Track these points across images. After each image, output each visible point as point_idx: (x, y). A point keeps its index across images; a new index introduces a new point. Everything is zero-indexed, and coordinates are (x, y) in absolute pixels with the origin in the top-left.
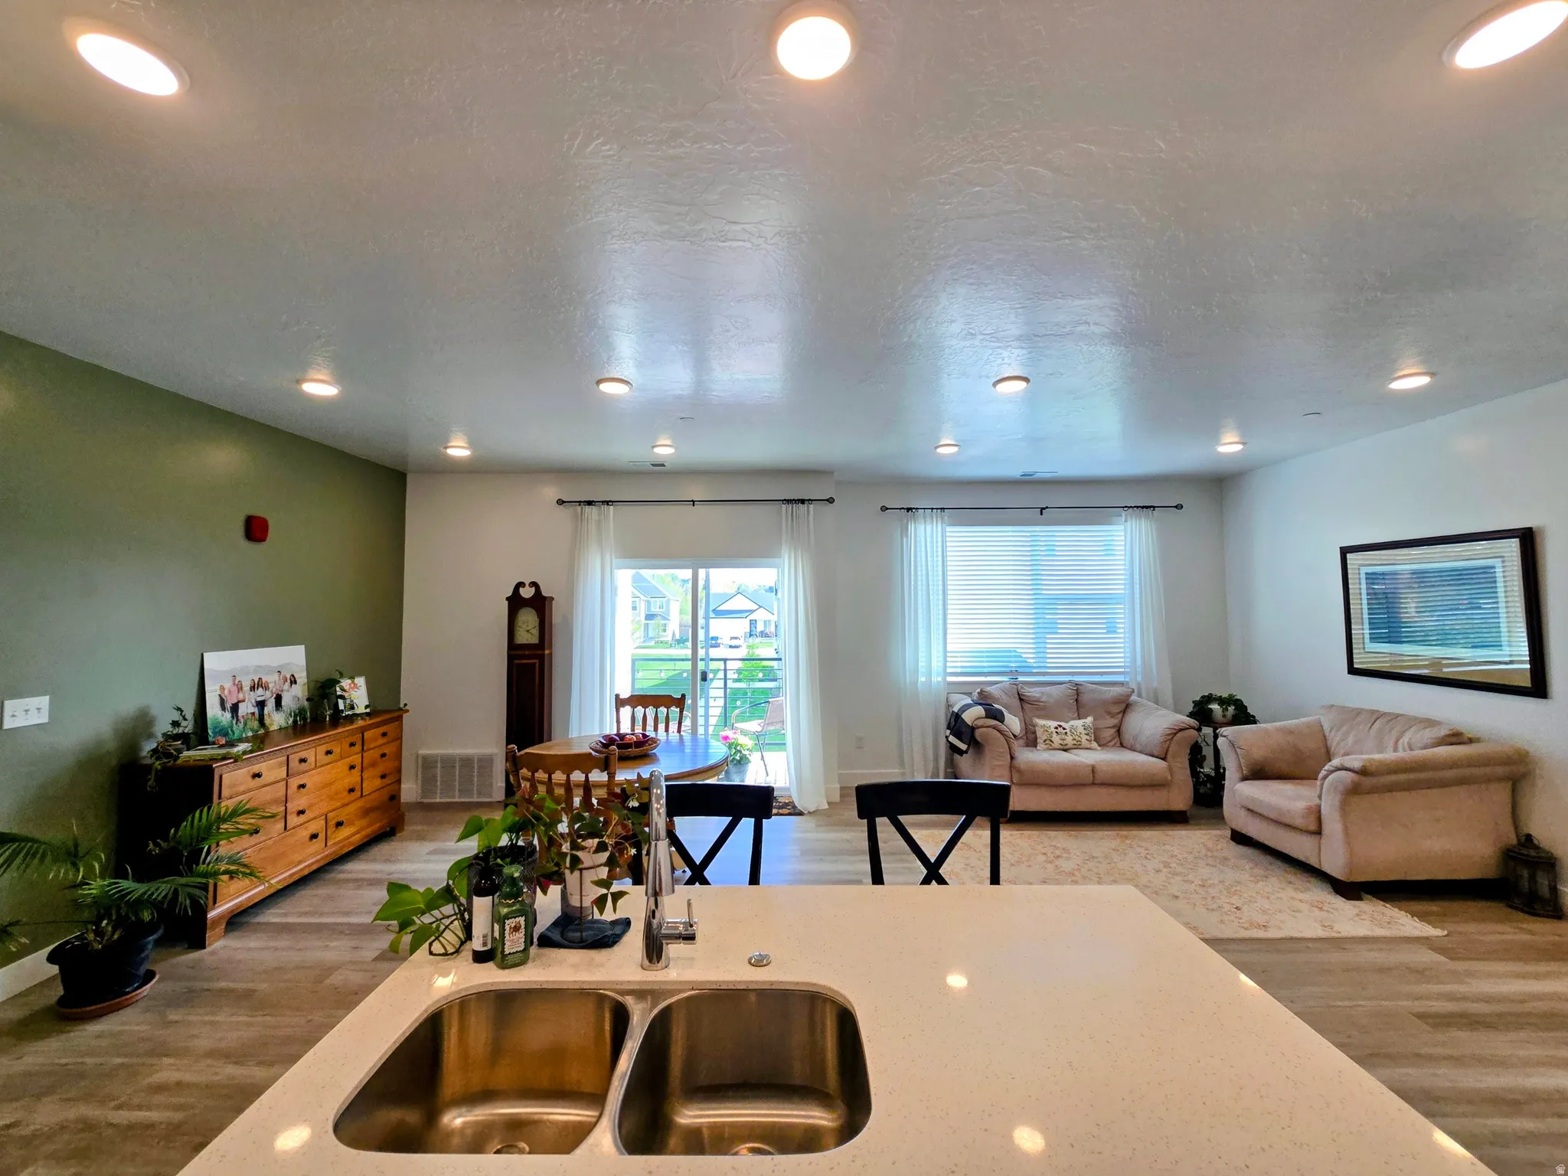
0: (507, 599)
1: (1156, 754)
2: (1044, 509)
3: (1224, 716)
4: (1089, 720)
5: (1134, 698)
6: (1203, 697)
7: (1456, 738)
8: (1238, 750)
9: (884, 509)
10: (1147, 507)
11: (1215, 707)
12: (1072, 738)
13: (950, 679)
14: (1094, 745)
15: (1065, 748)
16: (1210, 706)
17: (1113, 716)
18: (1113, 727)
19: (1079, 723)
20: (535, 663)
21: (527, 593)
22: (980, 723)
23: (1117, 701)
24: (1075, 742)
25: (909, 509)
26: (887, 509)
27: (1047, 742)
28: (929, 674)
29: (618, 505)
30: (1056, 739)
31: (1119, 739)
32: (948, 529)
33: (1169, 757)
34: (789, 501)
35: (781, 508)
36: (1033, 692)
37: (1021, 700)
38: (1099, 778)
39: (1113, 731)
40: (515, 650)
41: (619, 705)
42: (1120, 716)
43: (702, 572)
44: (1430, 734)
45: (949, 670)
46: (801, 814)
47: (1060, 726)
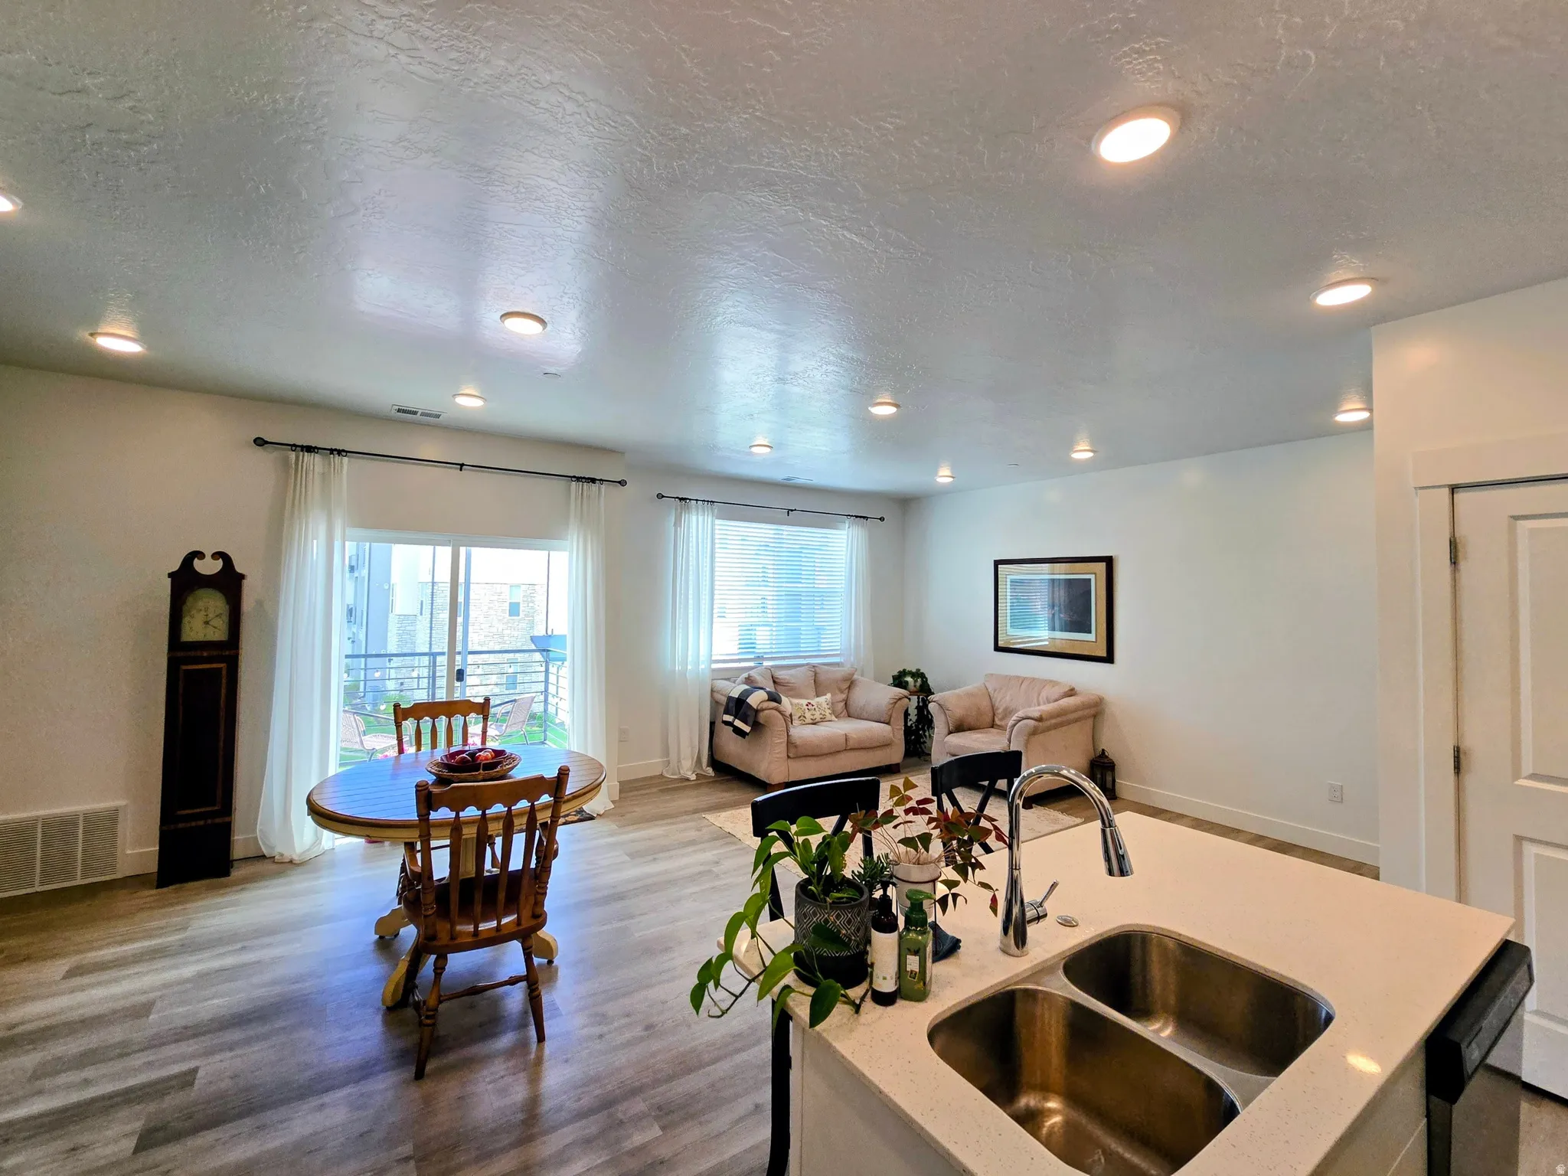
0: (171, 575)
1: (882, 720)
2: (792, 510)
3: (915, 686)
4: (829, 696)
5: (855, 677)
6: (900, 672)
7: (1071, 693)
8: (947, 712)
9: (660, 496)
10: (861, 517)
11: (909, 679)
12: (819, 713)
13: (715, 666)
14: (833, 718)
15: (815, 721)
16: (906, 679)
17: (842, 692)
18: (843, 700)
19: (822, 699)
20: (221, 669)
21: (208, 567)
22: (766, 705)
23: (845, 680)
24: (821, 716)
25: (681, 499)
26: (663, 496)
27: (802, 718)
28: (697, 663)
29: (353, 457)
30: (808, 715)
31: (848, 711)
32: (717, 522)
33: (891, 723)
34: (579, 479)
35: (570, 486)
36: (782, 675)
37: (774, 682)
38: (851, 744)
39: (843, 704)
40: (179, 650)
41: (400, 717)
42: (847, 691)
43: (463, 550)
44: (1057, 691)
45: (714, 658)
46: (591, 818)
47: (810, 703)
